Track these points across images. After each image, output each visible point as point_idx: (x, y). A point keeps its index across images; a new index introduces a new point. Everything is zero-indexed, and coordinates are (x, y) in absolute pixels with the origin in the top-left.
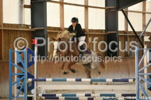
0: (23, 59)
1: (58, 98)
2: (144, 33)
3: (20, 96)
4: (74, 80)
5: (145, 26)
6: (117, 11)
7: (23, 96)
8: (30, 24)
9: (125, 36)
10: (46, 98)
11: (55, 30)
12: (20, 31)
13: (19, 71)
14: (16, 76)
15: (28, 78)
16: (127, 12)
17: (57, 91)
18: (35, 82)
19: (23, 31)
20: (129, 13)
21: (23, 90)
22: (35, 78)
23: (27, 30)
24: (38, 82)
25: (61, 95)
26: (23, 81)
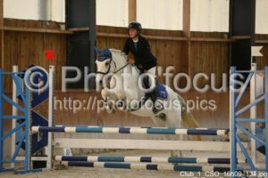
4: (116, 130)
7: (23, 158)
8: (64, 21)
10: (69, 164)
12: (43, 33)
14: (14, 121)
18: (50, 134)
22: (50, 125)
24: (55, 133)
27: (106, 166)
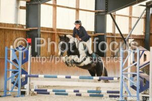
0: (18, 56)
1: (49, 93)
2: (130, 36)
3: (14, 90)
4: (64, 77)
5: (131, 29)
6: (106, 14)
7: (17, 90)
8: (25, 24)
9: (112, 38)
10: (38, 93)
11: (48, 30)
12: (16, 30)
13: (14, 67)
14: (11, 72)
15: (22, 74)
16: (115, 16)
17: (48, 87)
18: (28, 78)
19: (18, 30)
20: (116, 16)
21: (17, 85)
22: (29, 74)
23: (22, 29)
24: (31, 78)
25: (52, 90)
26: (17, 76)
27: (56, 94)
